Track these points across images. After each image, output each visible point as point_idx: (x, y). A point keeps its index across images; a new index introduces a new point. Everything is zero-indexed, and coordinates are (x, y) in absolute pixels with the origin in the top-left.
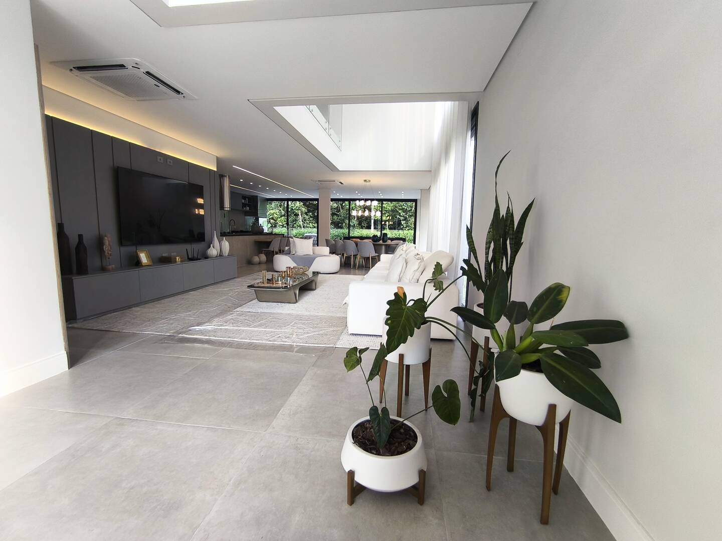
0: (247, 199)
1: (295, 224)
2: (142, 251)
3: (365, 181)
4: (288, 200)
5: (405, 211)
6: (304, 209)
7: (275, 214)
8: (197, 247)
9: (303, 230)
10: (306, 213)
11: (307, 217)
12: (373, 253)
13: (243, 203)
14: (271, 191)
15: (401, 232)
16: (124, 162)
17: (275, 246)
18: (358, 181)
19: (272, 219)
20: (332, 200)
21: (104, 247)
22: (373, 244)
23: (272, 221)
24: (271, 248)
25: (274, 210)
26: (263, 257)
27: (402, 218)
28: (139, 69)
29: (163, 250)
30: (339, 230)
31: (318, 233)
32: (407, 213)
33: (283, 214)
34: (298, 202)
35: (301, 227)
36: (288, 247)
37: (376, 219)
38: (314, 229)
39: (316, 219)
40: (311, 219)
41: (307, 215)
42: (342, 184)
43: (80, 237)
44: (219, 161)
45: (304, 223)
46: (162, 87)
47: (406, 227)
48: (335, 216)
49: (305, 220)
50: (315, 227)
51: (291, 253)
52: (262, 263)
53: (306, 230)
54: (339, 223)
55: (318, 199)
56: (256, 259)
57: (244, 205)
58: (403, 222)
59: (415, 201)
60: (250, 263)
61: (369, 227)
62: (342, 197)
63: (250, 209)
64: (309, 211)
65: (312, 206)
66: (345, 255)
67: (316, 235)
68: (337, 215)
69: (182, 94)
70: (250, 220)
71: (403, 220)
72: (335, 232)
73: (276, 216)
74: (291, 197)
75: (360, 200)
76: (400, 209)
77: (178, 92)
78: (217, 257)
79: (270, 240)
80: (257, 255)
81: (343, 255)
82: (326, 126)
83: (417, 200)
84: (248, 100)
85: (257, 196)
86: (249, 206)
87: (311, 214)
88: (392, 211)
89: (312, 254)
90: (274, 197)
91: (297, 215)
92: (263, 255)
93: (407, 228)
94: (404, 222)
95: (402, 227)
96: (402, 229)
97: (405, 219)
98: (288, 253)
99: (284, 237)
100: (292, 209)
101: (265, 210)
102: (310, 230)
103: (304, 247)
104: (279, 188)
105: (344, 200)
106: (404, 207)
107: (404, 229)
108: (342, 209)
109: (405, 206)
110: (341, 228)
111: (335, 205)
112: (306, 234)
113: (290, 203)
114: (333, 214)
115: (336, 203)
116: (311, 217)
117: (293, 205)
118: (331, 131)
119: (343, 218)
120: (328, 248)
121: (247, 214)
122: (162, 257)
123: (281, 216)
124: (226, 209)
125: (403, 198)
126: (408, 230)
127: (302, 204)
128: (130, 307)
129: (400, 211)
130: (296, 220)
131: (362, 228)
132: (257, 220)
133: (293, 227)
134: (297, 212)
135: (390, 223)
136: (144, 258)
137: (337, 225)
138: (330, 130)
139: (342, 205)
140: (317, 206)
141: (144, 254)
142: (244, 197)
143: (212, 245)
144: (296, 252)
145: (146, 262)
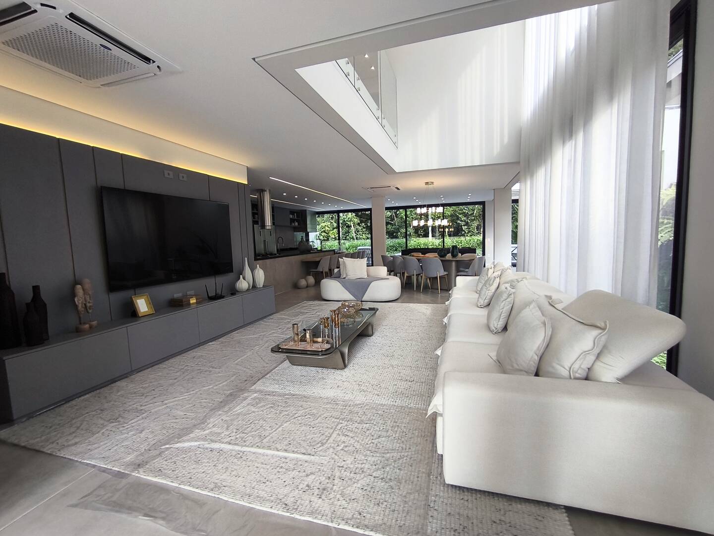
0: (295, 214)
1: (348, 236)
2: (140, 296)
3: (427, 183)
4: (338, 212)
5: (466, 215)
6: (357, 220)
7: (326, 227)
8: (221, 281)
9: (356, 242)
10: (358, 224)
11: (360, 228)
12: (441, 272)
13: (291, 219)
14: (318, 204)
15: (462, 238)
16: (115, 180)
17: (324, 267)
18: (418, 184)
19: (324, 232)
20: (387, 209)
21: (76, 300)
22: (441, 260)
23: (323, 234)
24: (320, 269)
25: (325, 223)
26: (311, 280)
27: (463, 223)
28: (54, 8)
29: (174, 290)
30: (394, 240)
31: (372, 245)
32: (468, 218)
33: (335, 226)
34: (350, 213)
35: (353, 238)
36: (338, 269)
37: (434, 225)
38: (368, 240)
39: (370, 229)
40: (364, 230)
41: (360, 226)
42: (398, 189)
43: (36, 289)
44: (250, 173)
45: (357, 234)
46: (116, 51)
47: (468, 233)
48: (389, 225)
49: (358, 232)
50: (368, 238)
51: (342, 277)
52: (309, 287)
53: (359, 242)
54: (394, 232)
55: (371, 209)
56: (303, 283)
57: (292, 221)
58: (464, 228)
59: (483, 203)
60: (296, 286)
61: (426, 235)
62: (397, 205)
63: (298, 224)
64: (362, 222)
65: (365, 216)
66: (406, 275)
67: (370, 247)
68: (391, 224)
69: (154, 62)
70: (300, 235)
71: (464, 225)
72: (390, 242)
73: (327, 228)
74: (342, 208)
75: (421, 206)
76: (460, 214)
77: (147, 60)
78: (248, 290)
79: (318, 259)
80: (305, 278)
81: (403, 273)
82: (378, 114)
83: (485, 202)
84: (254, 59)
85: (306, 210)
86: (297, 221)
87: (363, 224)
88: (452, 216)
89: (366, 277)
90: (324, 210)
91: (349, 227)
92: (311, 277)
93: (470, 234)
94: (466, 227)
95: (463, 233)
96: (463, 235)
97: (467, 224)
98: (338, 277)
99: (335, 254)
100: (344, 221)
101: (315, 224)
102: (363, 241)
103: (356, 268)
104: (328, 200)
105: (398, 208)
106: (464, 211)
107: (466, 235)
108: (397, 217)
109: (466, 209)
110: (396, 237)
111: (389, 214)
112: (359, 248)
113: (341, 214)
114: (387, 223)
115: (390, 212)
116: (364, 228)
117: (345, 217)
118: (385, 122)
119: (397, 227)
120: (385, 268)
121: (296, 229)
122: (174, 299)
123: (334, 229)
124: (268, 228)
125: (468, 201)
126: (471, 236)
127: (354, 214)
128: (114, 381)
129: (460, 216)
130: (348, 232)
131: (419, 236)
132: (307, 235)
133: (345, 239)
134: (349, 223)
135: (451, 230)
136: (142, 305)
137: (392, 235)
138: (383, 120)
139: (396, 213)
140: (370, 217)
141: (144, 300)
142: (292, 212)
143: (241, 276)
144: (347, 275)
145: (147, 310)
